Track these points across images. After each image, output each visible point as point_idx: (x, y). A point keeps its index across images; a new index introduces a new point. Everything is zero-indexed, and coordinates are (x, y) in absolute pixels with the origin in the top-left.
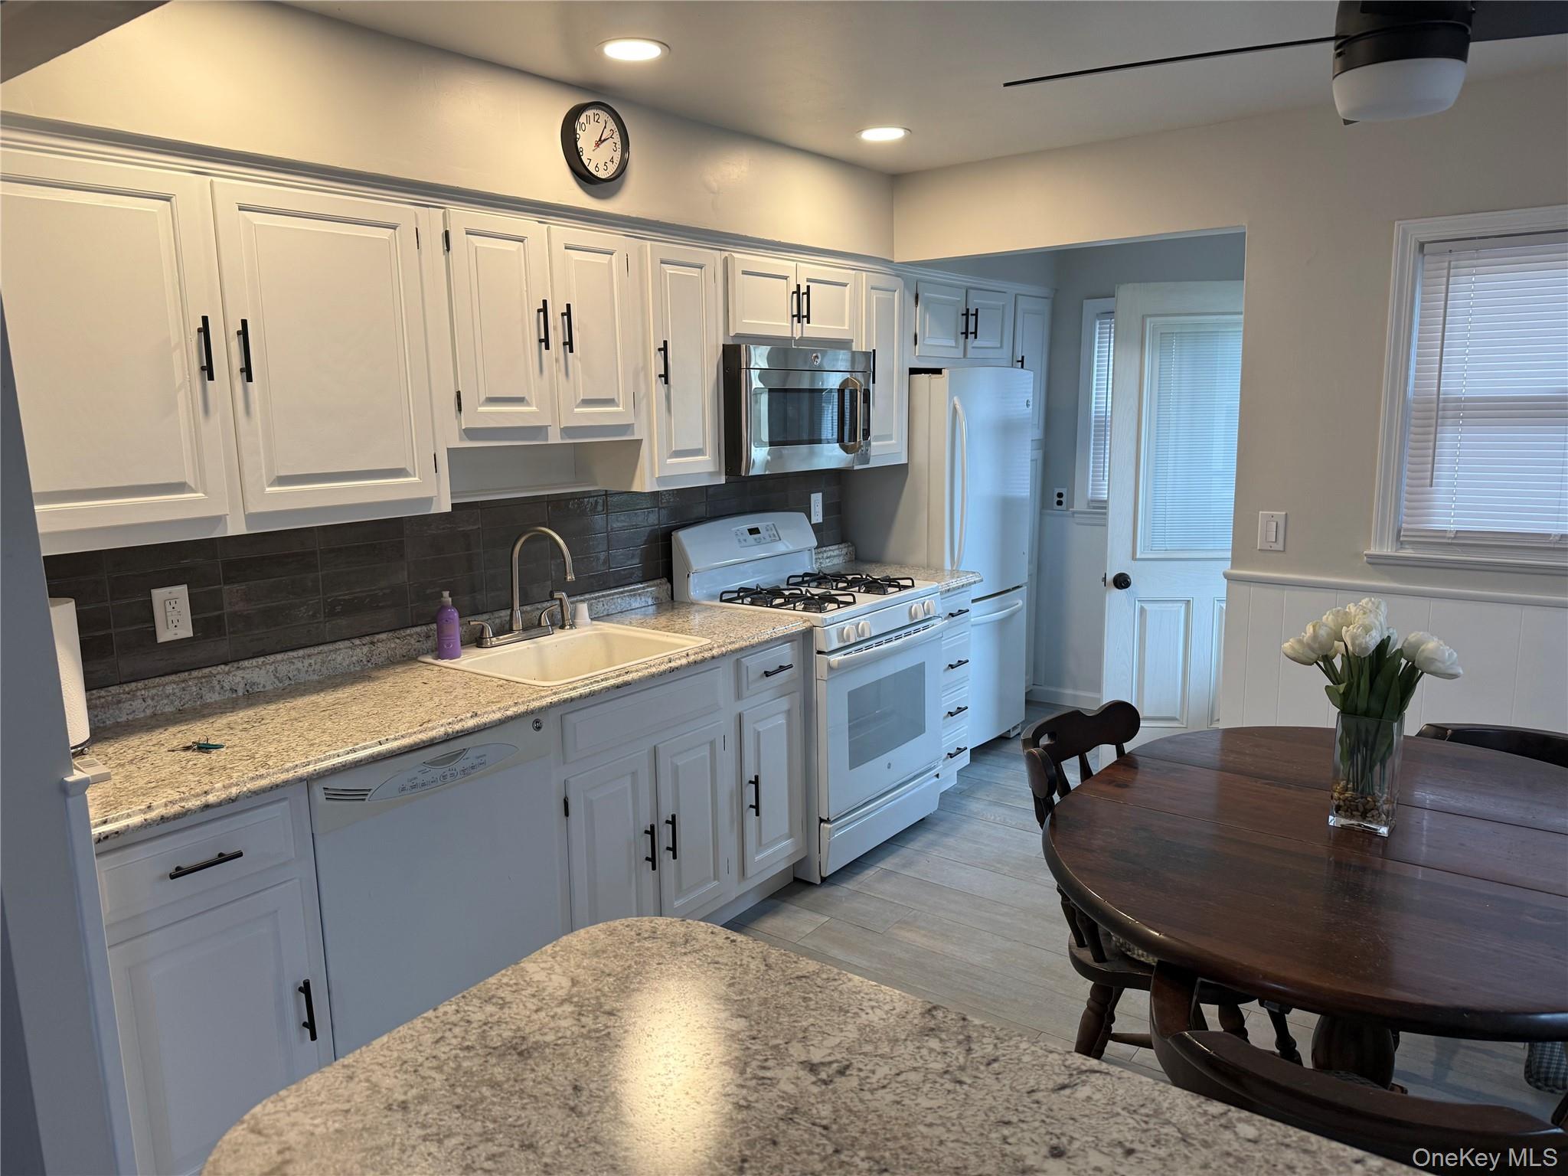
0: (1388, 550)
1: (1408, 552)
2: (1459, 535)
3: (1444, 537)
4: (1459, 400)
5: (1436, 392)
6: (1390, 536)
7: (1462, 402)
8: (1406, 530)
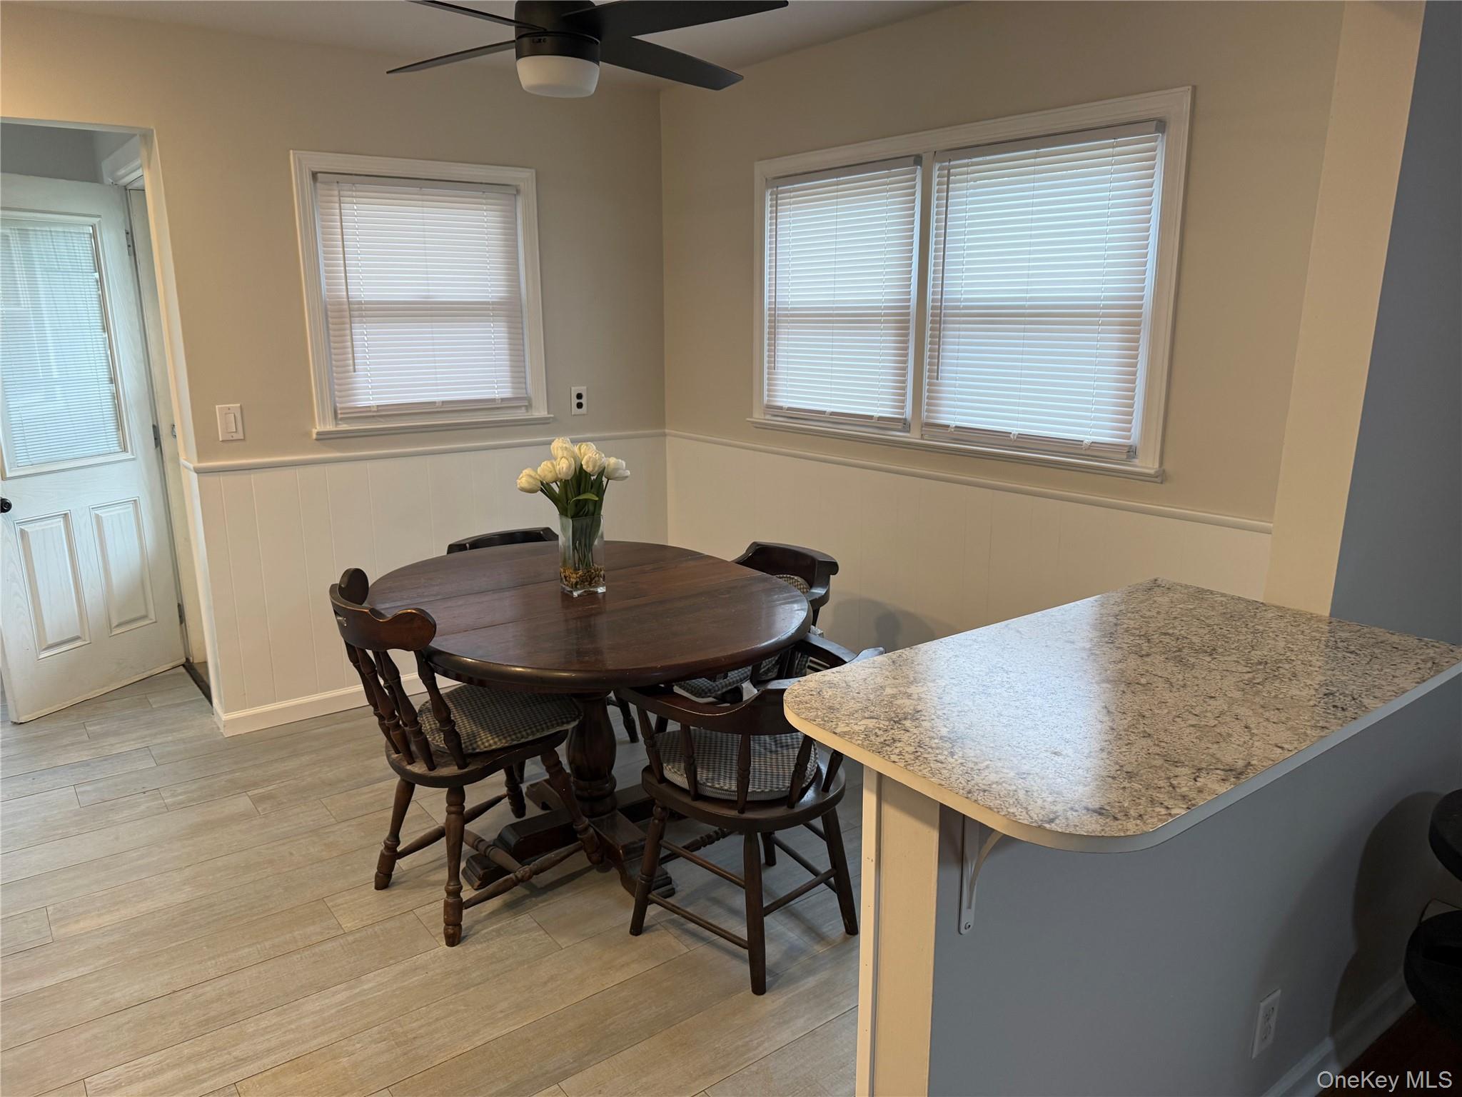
0: (330, 427)
1: (344, 427)
2: (380, 408)
3: (370, 411)
4: (360, 303)
5: (345, 296)
6: (330, 414)
7: (362, 304)
8: (341, 409)
